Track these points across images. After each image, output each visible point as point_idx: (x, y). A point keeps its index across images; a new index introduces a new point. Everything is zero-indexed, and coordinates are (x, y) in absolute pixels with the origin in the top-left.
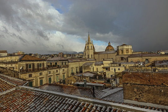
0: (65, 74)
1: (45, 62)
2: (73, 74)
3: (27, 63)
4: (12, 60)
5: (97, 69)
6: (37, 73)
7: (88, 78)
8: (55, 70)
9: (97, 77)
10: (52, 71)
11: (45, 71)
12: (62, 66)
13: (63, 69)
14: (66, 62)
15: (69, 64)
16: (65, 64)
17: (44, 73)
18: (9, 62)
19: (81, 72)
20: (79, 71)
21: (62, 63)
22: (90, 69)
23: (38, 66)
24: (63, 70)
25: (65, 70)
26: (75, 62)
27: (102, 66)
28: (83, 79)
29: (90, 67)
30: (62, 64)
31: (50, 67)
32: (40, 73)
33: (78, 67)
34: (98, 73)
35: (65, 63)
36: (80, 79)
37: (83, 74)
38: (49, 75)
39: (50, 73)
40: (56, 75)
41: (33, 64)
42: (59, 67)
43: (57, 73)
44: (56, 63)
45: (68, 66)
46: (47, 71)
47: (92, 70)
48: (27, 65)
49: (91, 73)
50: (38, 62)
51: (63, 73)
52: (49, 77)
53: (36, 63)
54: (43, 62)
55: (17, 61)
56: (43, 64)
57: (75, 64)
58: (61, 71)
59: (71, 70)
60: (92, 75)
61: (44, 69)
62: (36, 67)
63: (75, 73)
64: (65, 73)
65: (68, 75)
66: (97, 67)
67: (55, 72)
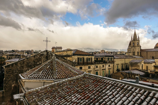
0: (111, 70)
1: (93, 57)
2: (118, 70)
3: (79, 57)
4: (67, 54)
5: (147, 67)
6: (86, 66)
7: (139, 75)
8: (101, 65)
9: (150, 76)
10: (99, 66)
11: (93, 65)
12: (108, 62)
13: (109, 64)
14: (112, 58)
15: (115, 60)
16: (111, 60)
17: (92, 67)
18: (65, 55)
19: (127, 69)
20: (124, 68)
21: (108, 58)
22: (139, 66)
23: (87, 60)
24: (109, 66)
25: (111, 66)
26: (120, 58)
27: (154, 64)
28: (132, 76)
29: (139, 64)
30: (108, 60)
31: (97, 61)
32: (89, 67)
33: (124, 64)
34: (149, 71)
35: (111, 58)
36: (128, 76)
37: (132, 71)
38: (96, 69)
39: (97, 67)
40: (102, 69)
41: (83, 58)
42: (105, 62)
43: (103, 68)
44: (102, 59)
45: (113, 62)
46: (94, 65)
47: (141, 68)
48: (78, 58)
49: (140, 71)
50: (87, 57)
51: (109, 69)
52: (96, 71)
53: (85, 57)
54: (91, 57)
55: (71, 54)
56: (92, 59)
57: (121, 60)
58: (107, 67)
59: (116, 66)
60: (142, 73)
61: (92, 64)
62: (85, 61)
63: (121, 69)
64: (110, 69)
65: (114, 71)
66: (147, 65)
67: (102, 67)
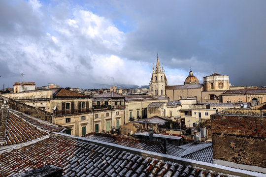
0: (120, 120)
1: (90, 101)
2: (132, 119)
3: (64, 101)
4: (42, 97)
5: (171, 112)
6: (78, 116)
7: (156, 126)
8: (105, 113)
9: (171, 126)
10: (100, 114)
11: (90, 114)
12: (115, 107)
13: (117, 111)
14: (122, 100)
15: (126, 104)
16: (121, 104)
17: (89, 117)
18: (38, 99)
19: (145, 117)
20: (141, 115)
21: (116, 102)
22: (159, 112)
23: (79, 106)
24: (117, 113)
25: (120, 113)
26: (135, 101)
27: (179, 108)
28: (148, 127)
29: (160, 109)
30: (116, 104)
31: (98, 108)
32: (83, 117)
33: (141, 108)
35: (121, 102)
36: (143, 128)
37: (149, 120)
38: (95, 120)
39: (97, 116)
40: (107, 120)
41: (73, 103)
42: (111, 108)
43: (108, 118)
44: (106, 103)
45: (124, 107)
46: (92, 114)
47: (162, 115)
48: (63, 104)
49: (161, 118)
50: (80, 100)
51: (117, 118)
52: (96, 124)
53: (76, 101)
54: (86, 100)
55: (49, 97)
56: (87, 103)
57: (136, 104)
58: (113, 115)
59: (129, 113)
60: (162, 122)
61: (88, 111)
62: (76, 107)
63: (136, 118)
64: (119, 118)
65: (125, 121)
66: (170, 109)
67: (105, 115)
